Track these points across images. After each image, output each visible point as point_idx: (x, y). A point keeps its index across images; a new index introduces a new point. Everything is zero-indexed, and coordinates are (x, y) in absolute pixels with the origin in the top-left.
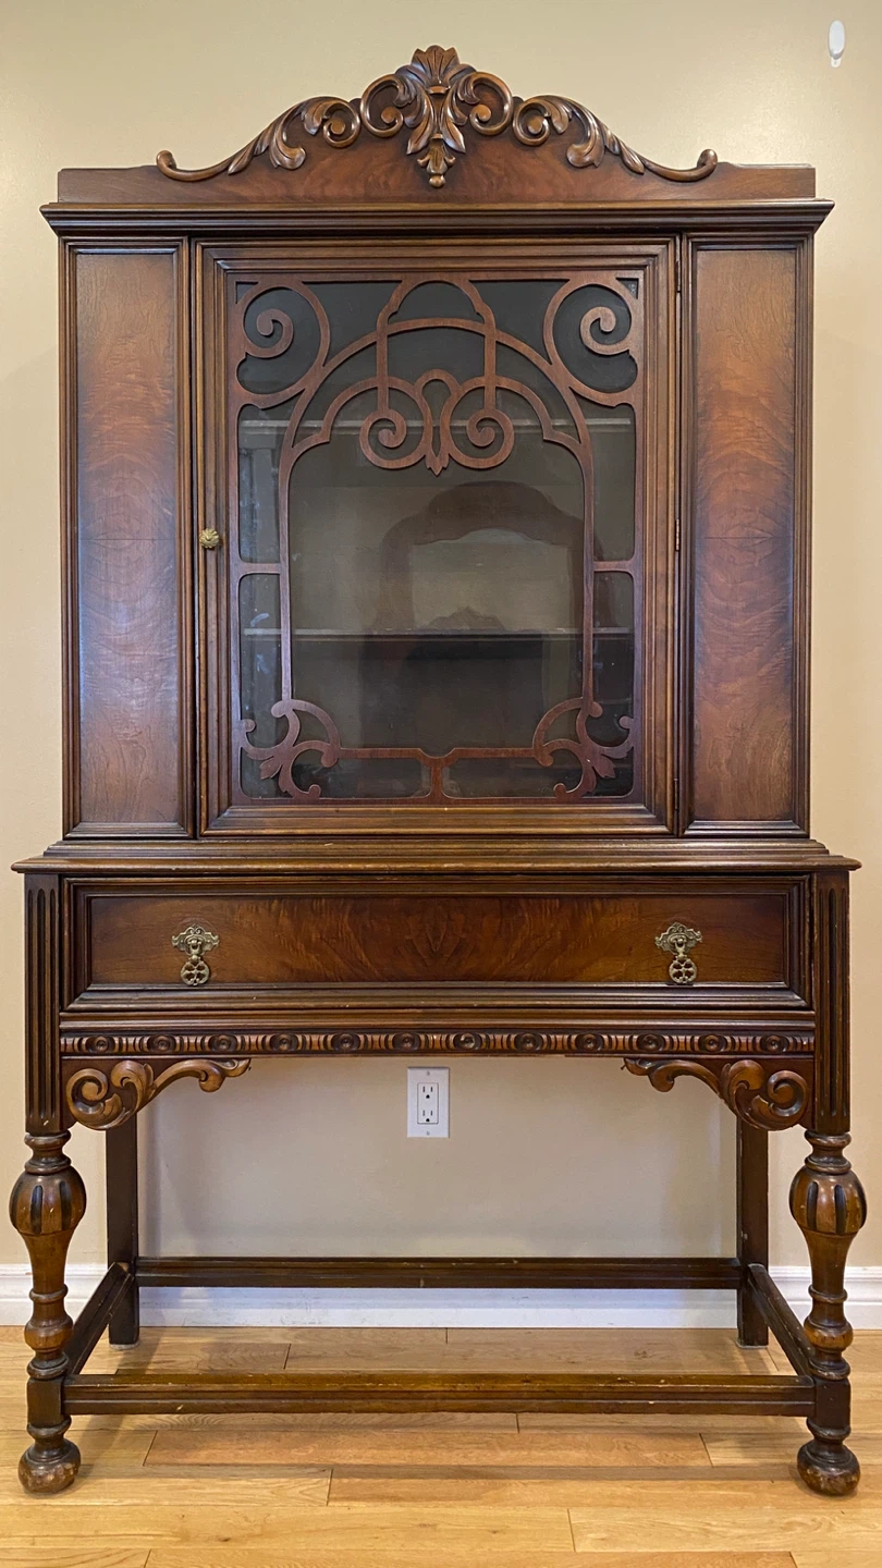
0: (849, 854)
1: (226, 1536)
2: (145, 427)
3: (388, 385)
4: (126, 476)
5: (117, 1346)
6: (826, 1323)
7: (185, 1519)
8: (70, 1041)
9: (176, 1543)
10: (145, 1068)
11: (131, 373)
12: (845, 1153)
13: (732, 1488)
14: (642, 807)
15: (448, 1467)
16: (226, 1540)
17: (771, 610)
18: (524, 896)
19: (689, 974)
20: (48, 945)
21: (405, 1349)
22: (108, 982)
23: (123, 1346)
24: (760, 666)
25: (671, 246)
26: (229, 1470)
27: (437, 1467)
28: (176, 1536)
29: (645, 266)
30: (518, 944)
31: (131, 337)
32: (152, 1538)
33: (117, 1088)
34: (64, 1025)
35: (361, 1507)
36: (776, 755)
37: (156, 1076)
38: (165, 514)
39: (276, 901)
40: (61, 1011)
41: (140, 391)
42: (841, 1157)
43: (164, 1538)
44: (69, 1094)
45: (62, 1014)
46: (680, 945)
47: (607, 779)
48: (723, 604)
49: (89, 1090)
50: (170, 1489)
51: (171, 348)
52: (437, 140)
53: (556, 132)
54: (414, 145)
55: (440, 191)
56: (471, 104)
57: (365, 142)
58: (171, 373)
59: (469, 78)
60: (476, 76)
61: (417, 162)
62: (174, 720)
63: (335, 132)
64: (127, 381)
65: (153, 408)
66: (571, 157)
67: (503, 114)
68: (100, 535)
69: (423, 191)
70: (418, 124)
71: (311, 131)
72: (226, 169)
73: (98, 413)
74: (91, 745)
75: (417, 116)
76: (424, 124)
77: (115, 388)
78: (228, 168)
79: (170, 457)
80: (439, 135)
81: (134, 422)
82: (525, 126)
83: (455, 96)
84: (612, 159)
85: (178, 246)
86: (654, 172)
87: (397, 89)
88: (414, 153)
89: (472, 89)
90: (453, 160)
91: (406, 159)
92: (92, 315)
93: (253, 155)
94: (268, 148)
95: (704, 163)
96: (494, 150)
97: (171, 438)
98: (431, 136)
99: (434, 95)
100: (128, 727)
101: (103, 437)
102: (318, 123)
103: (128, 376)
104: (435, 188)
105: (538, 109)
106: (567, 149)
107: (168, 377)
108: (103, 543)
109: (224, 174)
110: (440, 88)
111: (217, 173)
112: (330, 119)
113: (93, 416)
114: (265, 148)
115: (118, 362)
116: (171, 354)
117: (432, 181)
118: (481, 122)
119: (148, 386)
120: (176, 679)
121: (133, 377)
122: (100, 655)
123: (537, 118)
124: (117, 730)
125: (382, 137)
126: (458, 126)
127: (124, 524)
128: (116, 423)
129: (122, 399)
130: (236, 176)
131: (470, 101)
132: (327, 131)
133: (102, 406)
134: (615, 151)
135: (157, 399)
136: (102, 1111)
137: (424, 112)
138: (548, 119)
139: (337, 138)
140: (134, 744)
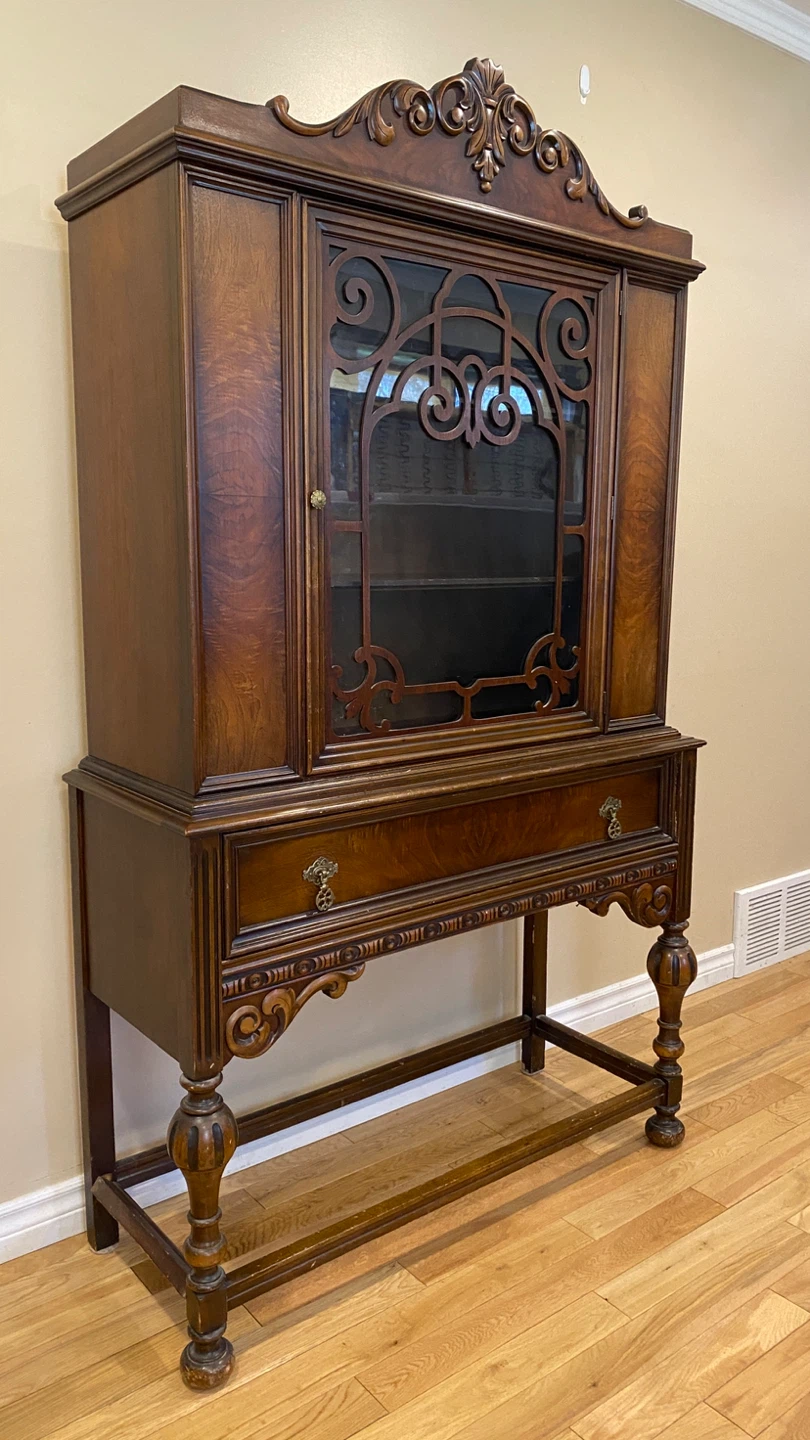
0: (698, 737)
1: (393, 1340)
2: (257, 382)
3: (441, 365)
4: (241, 431)
5: (105, 1250)
6: (671, 1042)
7: (348, 1345)
8: (230, 985)
9: (365, 1364)
10: (290, 992)
11: (243, 324)
12: (685, 934)
13: (625, 1165)
14: (584, 713)
15: (464, 1226)
16: (396, 1343)
17: (652, 565)
18: (532, 793)
19: (618, 831)
20: (211, 901)
21: (332, 1160)
22: (255, 923)
23: (111, 1248)
24: (646, 605)
25: (618, 277)
26: (329, 1298)
27: (458, 1230)
28: (359, 1360)
29: (600, 290)
30: (527, 829)
31: (244, 287)
32: (344, 1370)
33: (268, 1016)
34: (225, 972)
35: (448, 1277)
36: (650, 669)
37: (298, 995)
38: (274, 472)
39: (378, 826)
40: (223, 959)
41: (252, 344)
42: (683, 937)
43: (353, 1366)
44: (230, 1033)
45: (224, 962)
46: (614, 812)
47: (566, 695)
48: (630, 560)
49: (247, 1026)
50: (307, 1331)
51: (279, 303)
52: (489, 149)
53: (561, 165)
54: (473, 149)
55: (487, 196)
56: (511, 123)
57: (437, 135)
58: (278, 329)
59: (512, 98)
60: (517, 99)
61: (473, 165)
62: (283, 671)
63: (420, 119)
64: (240, 332)
65: (263, 363)
66: (569, 190)
67: (530, 138)
68: (218, 490)
69: (476, 193)
70: (477, 130)
71: (401, 113)
72: (332, 129)
73: (215, 362)
74: (213, 701)
75: (475, 122)
76: (481, 131)
77: (229, 337)
78: (334, 129)
79: (278, 415)
80: (490, 145)
81: (246, 375)
82: (544, 155)
83: (501, 112)
84: (590, 196)
85: (287, 199)
86: (614, 216)
87: (463, 92)
88: (472, 156)
89: (513, 110)
90: (497, 169)
91: (465, 159)
92: (207, 255)
93: (355, 123)
94: (367, 119)
95: (637, 215)
96: (522, 169)
97: (280, 396)
98: (485, 144)
99: (488, 106)
100: (245, 681)
101: (219, 388)
102: (408, 107)
103: (241, 326)
104: (484, 192)
105: (551, 141)
106: (567, 182)
107: (276, 333)
108: (221, 499)
109: (330, 133)
110: (492, 101)
111: (325, 132)
112: (417, 106)
113: (209, 365)
114: (363, 118)
115: (232, 310)
116: (279, 309)
117: (483, 186)
118: (518, 141)
119: (258, 339)
120: (284, 633)
121: (245, 328)
122: (220, 612)
123: (552, 150)
124: (236, 685)
125: (450, 134)
126: (502, 140)
127: (240, 482)
128: (231, 375)
129: (235, 349)
130: (337, 139)
131: (511, 120)
132: (412, 115)
133: (218, 356)
134: (594, 192)
135: (266, 354)
136: (257, 1040)
137: (481, 120)
138: (559, 152)
139: (422, 125)
140: (250, 697)
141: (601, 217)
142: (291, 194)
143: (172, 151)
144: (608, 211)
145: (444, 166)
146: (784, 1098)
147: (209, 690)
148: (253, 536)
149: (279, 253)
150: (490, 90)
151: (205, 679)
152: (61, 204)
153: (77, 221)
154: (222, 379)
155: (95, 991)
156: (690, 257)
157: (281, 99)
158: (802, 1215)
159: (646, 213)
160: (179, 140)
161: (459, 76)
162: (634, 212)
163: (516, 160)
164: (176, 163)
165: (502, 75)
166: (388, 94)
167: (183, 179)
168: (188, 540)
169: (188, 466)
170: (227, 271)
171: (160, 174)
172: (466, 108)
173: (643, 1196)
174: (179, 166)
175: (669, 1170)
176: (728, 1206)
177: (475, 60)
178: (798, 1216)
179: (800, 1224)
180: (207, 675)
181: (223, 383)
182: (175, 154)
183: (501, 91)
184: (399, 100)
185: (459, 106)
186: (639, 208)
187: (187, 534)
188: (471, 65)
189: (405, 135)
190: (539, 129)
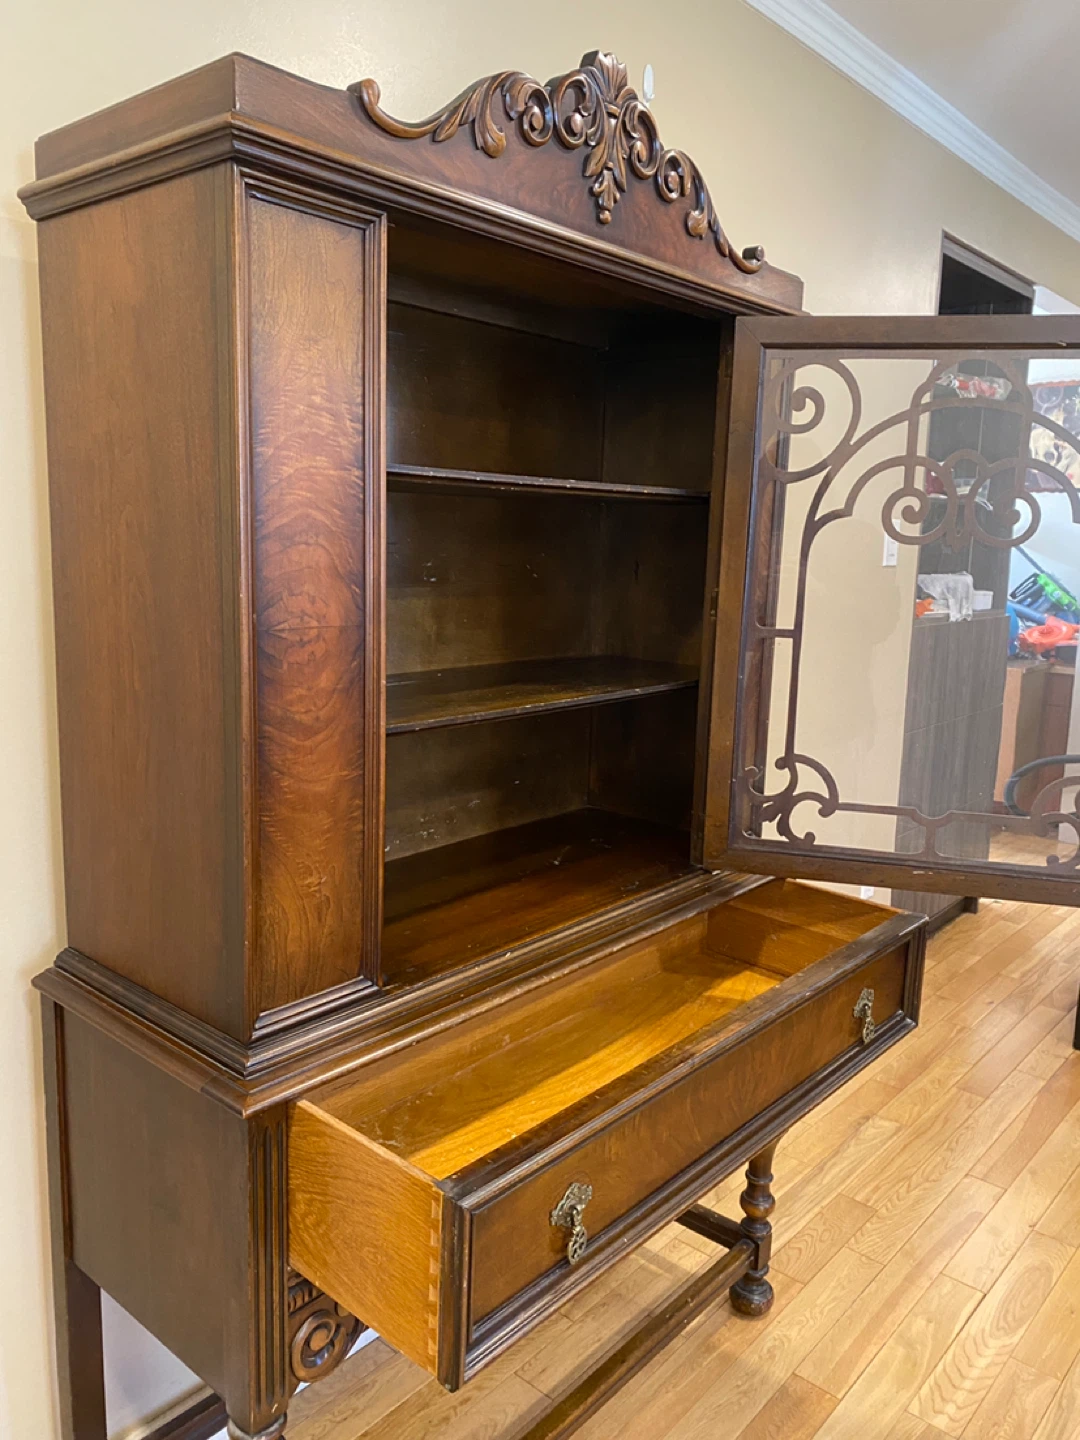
2: (331, 472)
6: (762, 1199)
31: (316, 342)
41: (326, 420)
49: (319, 1340)
51: (360, 365)
52: (609, 169)
53: (682, 194)
54: (592, 168)
55: (605, 228)
56: (634, 138)
57: (553, 147)
58: (359, 400)
59: (635, 107)
60: (640, 107)
61: (591, 189)
62: (359, 852)
63: (535, 125)
64: (311, 405)
65: (340, 446)
66: (690, 224)
67: (652, 158)
68: (280, 623)
69: (593, 224)
70: (598, 144)
71: (512, 114)
72: (433, 132)
73: (277, 448)
74: (270, 910)
75: (595, 133)
76: (602, 145)
77: (297, 412)
78: (435, 132)
79: (359, 515)
80: (610, 165)
81: (319, 464)
82: (666, 179)
83: (624, 123)
84: (711, 235)
85: (373, 222)
86: (732, 256)
87: (584, 94)
88: (591, 176)
89: (636, 121)
90: (618, 196)
91: (581, 180)
92: (269, 298)
93: (460, 125)
94: (474, 121)
95: (754, 257)
96: (643, 194)
97: (360, 490)
98: (606, 163)
99: (611, 115)
100: (311, 875)
101: (284, 484)
102: (521, 108)
103: (313, 397)
104: (601, 222)
105: (674, 163)
106: (687, 215)
107: (357, 405)
108: (284, 635)
109: (428, 137)
110: (613, 108)
111: (423, 134)
112: (532, 107)
113: (271, 451)
114: (471, 119)
115: (301, 375)
116: (360, 373)
117: (601, 216)
118: (640, 161)
119: (335, 415)
120: (361, 803)
121: (317, 399)
122: (281, 787)
123: (673, 173)
124: (299, 883)
125: (568, 147)
126: (624, 159)
127: (308, 607)
128: (299, 465)
129: (305, 430)
130: (440, 145)
131: (635, 135)
132: (526, 120)
133: (282, 438)
134: (713, 227)
135: (345, 434)
136: (330, 1355)
137: (603, 131)
138: (681, 178)
139: (536, 133)
140: (318, 895)
141: (719, 258)
142: (379, 216)
143: (223, 147)
144: (727, 252)
145: (559, 188)
146: (860, 1228)
147: (264, 895)
148: (325, 680)
149: (361, 296)
150: (613, 93)
151: (260, 881)
152: (28, 197)
153: (53, 223)
154: (287, 471)
155: (82, 1262)
156: (801, 309)
157: (369, 83)
158: (920, 1399)
159: (763, 256)
160: (236, 132)
161: (578, 72)
162: (751, 254)
163: (636, 184)
164: (229, 164)
165: (625, 77)
166: (498, 90)
167: (239, 189)
168: (240, 697)
169: (243, 595)
170: (295, 320)
171: (200, 175)
172: (585, 114)
173: (745, 1393)
174: (232, 170)
175: (765, 1350)
176: (840, 1396)
177: (596, 53)
178: (916, 1402)
179: (921, 1412)
180: (263, 877)
181: (290, 476)
182: (229, 152)
183: (623, 97)
184: (512, 97)
185: (578, 110)
186: (755, 249)
187: (238, 688)
188: (590, 59)
189: (517, 145)
190: (662, 148)
